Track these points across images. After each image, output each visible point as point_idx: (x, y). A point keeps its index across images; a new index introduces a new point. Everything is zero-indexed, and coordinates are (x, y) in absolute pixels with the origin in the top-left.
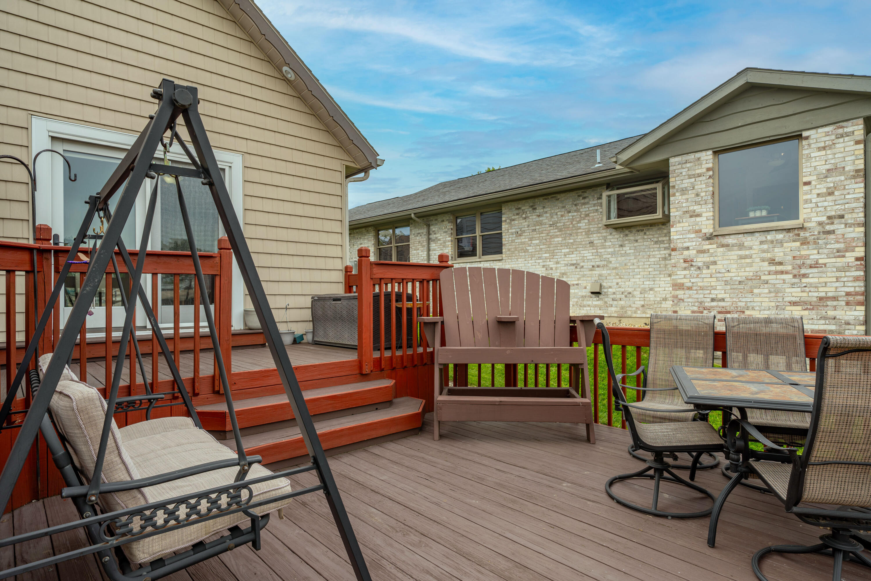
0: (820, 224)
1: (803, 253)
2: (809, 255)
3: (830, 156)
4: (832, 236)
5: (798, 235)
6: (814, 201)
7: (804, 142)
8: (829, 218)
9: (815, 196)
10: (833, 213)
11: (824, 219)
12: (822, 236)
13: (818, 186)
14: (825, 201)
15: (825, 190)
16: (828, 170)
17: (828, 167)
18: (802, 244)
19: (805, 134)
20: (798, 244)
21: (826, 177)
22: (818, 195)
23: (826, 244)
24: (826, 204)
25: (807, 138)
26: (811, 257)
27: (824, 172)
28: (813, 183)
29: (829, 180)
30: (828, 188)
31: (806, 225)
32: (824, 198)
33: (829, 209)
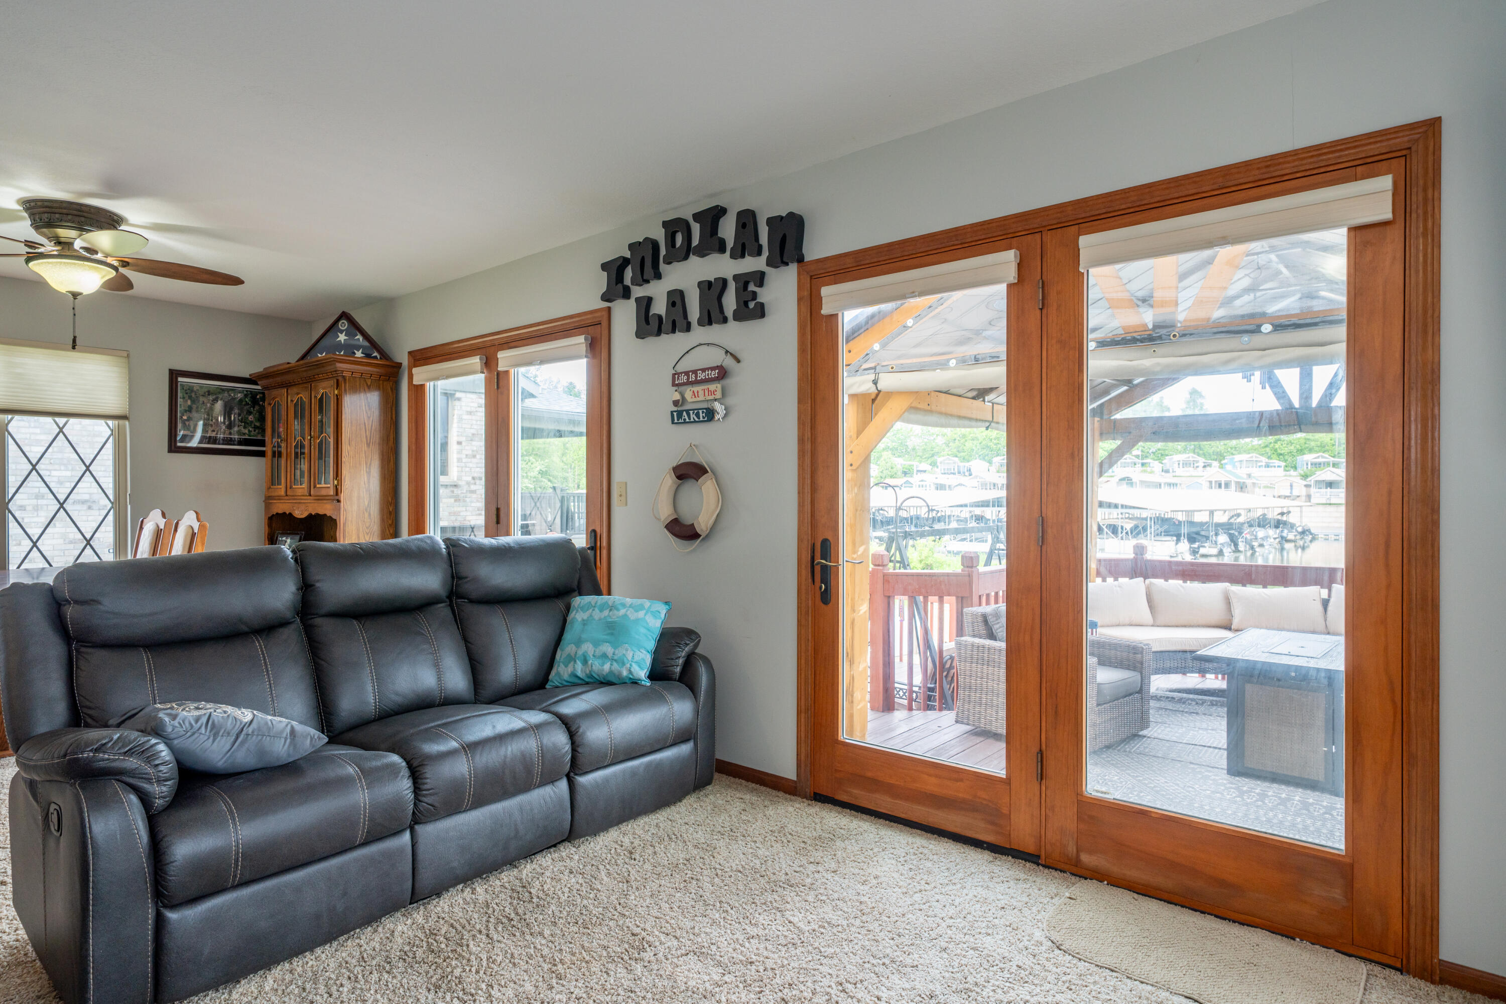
0: (468, 483)
1: (456, 509)
2: (459, 512)
3: (474, 422)
4: (474, 496)
5: (453, 492)
6: (464, 460)
7: (457, 403)
8: (473, 478)
9: (464, 456)
10: (476, 475)
11: (469, 479)
12: (469, 495)
13: (466, 448)
14: (471, 462)
15: (470, 452)
16: (473, 434)
17: (473, 431)
18: (455, 501)
19: (458, 395)
20: (452, 500)
21: (472, 440)
22: (467, 455)
23: (471, 502)
24: (471, 465)
25: (459, 399)
26: (462, 514)
27: (470, 435)
28: (464, 444)
29: (474, 443)
30: (473, 451)
31: (460, 483)
32: (469, 460)
33: (473, 470)
